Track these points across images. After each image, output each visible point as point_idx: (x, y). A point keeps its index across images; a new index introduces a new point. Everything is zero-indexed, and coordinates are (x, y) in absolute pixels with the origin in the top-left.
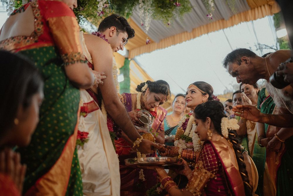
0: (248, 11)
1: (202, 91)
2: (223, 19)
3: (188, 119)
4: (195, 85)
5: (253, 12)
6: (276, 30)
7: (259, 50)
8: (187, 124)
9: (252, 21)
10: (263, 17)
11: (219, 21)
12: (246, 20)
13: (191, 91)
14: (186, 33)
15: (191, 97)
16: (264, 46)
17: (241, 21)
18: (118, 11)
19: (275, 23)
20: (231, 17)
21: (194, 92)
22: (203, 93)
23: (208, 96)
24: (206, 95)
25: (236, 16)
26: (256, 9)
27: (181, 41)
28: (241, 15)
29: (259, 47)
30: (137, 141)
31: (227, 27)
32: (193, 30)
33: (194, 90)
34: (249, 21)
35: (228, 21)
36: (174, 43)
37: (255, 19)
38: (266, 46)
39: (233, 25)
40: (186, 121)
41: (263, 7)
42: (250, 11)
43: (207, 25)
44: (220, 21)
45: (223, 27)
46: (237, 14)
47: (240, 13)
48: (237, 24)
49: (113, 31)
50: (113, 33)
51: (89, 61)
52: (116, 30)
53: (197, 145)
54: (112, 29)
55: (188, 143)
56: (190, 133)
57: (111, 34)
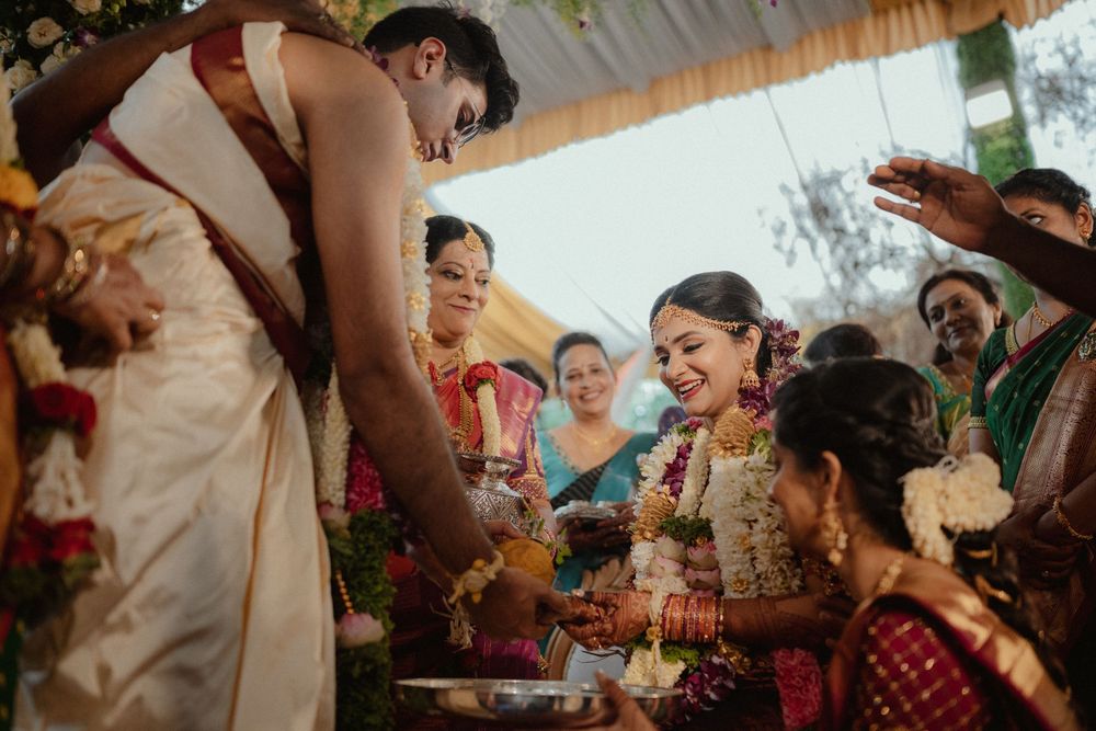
0: (861, 17)
2: (768, 48)
3: (689, 447)
5: (881, 26)
6: (967, 97)
8: (684, 469)
9: (877, 58)
10: (919, 45)
11: (751, 53)
12: (855, 55)
14: (624, 97)
17: (832, 58)
19: (961, 69)
20: (800, 42)
25: (818, 37)
26: (893, 15)
27: (604, 130)
28: (834, 36)
30: (472, 573)
31: (780, 81)
32: (654, 83)
34: (863, 61)
35: (786, 57)
36: (577, 135)
37: (888, 52)
39: (803, 74)
40: (679, 455)
41: (918, 9)
42: (868, 22)
43: (706, 68)
44: (758, 55)
45: (767, 79)
46: (823, 31)
47: (833, 27)
48: (819, 70)
49: (430, 57)
50: (429, 66)
51: (284, 145)
52: (446, 59)
53: (735, 556)
54: (426, 47)
55: (695, 545)
56: (702, 500)
57: (421, 68)
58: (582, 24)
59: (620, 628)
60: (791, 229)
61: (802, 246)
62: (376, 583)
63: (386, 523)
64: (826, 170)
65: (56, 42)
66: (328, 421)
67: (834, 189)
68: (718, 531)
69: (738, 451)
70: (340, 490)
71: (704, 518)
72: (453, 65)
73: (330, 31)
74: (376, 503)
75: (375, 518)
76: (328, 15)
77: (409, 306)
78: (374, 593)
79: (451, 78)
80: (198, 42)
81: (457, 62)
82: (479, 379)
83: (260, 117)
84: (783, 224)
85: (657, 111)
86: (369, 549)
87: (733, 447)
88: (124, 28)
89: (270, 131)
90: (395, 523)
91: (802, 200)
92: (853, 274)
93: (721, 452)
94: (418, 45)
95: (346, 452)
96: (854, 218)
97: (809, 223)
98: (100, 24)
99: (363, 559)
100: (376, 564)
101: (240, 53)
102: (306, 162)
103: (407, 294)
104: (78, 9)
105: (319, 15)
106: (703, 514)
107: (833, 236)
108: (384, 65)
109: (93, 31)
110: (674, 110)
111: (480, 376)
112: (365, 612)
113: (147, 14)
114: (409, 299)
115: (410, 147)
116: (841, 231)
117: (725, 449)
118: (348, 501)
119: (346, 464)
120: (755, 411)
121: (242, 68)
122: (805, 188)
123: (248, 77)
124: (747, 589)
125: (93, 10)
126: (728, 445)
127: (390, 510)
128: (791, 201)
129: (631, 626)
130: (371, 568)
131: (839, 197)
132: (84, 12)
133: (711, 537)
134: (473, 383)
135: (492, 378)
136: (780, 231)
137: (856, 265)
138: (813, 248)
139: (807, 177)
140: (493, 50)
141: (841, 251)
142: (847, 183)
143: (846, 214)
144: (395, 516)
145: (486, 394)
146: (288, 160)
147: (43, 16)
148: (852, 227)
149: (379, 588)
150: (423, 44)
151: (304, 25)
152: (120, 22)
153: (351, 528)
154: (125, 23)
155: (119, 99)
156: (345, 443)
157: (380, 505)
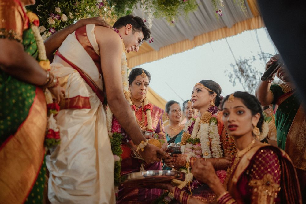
0: (251, 19)
1: (209, 90)
2: (226, 27)
3: (194, 122)
4: (201, 83)
5: (257, 20)
7: (263, 59)
8: (193, 127)
9: (256, 29)
11: (221, 29)
12: (250, 28)
13: (197, 90)
14: (187, 41)
15: (197, 96)
16: (268, 55)
17: (244, 30)
18: (117, 9)
20: (235, 25)
21: (201, 90)
22: (210, 92)
23: (215, 95)
24: (213, 94)
25: (239, 24)
27: (182, 51)
28: (244, 23)
29: (263, 56)
30: (141, 144)
31: (229, 36)
32: (195, 38)
33: (200, 89)
34: (252, 30)
35: (231, 29)
36: (175, 52)
37: (259, 28)
38: (270, 55)
39: (236, 34)
40: (192, 124)
42: (253, 19)
43: (209, 33)
44: (223, 30)
45: (226, 36)
46: (241, 22)
47: (243, 21)
48: (240, 33)
49: (129, 29)
50: (129, 31)
51: (96, 51)
52: (132, 28)
53: (206, 147)
54: (127, 27)
55: (195, 145)
56: (198, 134)
57: (127, 32)
58: (172, 22)
59: (177, 161)
60: (234, 76)
61: (237, 80)
62: (118, 149)
63: (120, 135)
64: (243, 59)
65: (44, 31)
66: (107, 112)
67: (246, 65)
68: (201, 141)
69: (207, 122)
70: (110, 128)
71: (198, 138)
72: (134, 29)
73: (105, 25)
74: (118, 131)
75: (118, 134)
76: (104, 21)
77: (123, 85)
78: (117, 151)
79: (134, 32)
80: (76, 30)
81: (135, 28)
82: (147, 109)
83: (90, 46)
84: (232, 75)
85: (196, 45)
86: (117, 141)
87: (206, 121)
88: (60, 28)
89: (92, 48)
90: (123, 136)
91: (237, 68)
92: (252, 88)
93: (203, 122)
94: (125, 26)
95: (112, 119)
96: (251, 72)
97: (239, 74)
98: (55, 27)
99: (115, 143)
100: (118, 144)
101: (86, 32)
102: (100, 54)
103: (123, 83)
104: (50, 23)
105: (102, 21)
106: (198, 137)
107: (246, 77)
108: (118, 32)
109: (53, 28)
110: (200, 45)
111: (147, 108)
112: (115, 154)
113: (66, 24)
114: (123, 84)
115: (123, 50)
116: (248, 76)
117: (204, 121)
118: (112, 130)
119: (112, 122)
120: (212, 113)
121: (86, 35)
122: (237, 64)
123: (87, 37)
124: (208, 155)
125: (53, 24)
126: (205, 120)
127: (122, 133)
128: (234, 68)
129: (180, 161)
130: (117, 145)
131: (247, 67)
132: (51, 24)
133: (199, 142)
134: (145, 110)
135: (150, 108)
136: (231, 77)
137: (252, 85)
138: (240, 81)
139: (238, 62)
140: (142, 23)
141: (248, 81)
142: (249, 63)
143: (249, 71)
144: (123, 134)
145: (149, 113)
146: (96, 54)
147: (42, 25)
148: (251, 75)
149: (119, 150)
150: (127, 26)
151: (99, 23)
152: (59, 26)
153: (113, 136)
154: (61, 26)
155: (60, 45)
156: (111, 117)
157: (119, 131)
